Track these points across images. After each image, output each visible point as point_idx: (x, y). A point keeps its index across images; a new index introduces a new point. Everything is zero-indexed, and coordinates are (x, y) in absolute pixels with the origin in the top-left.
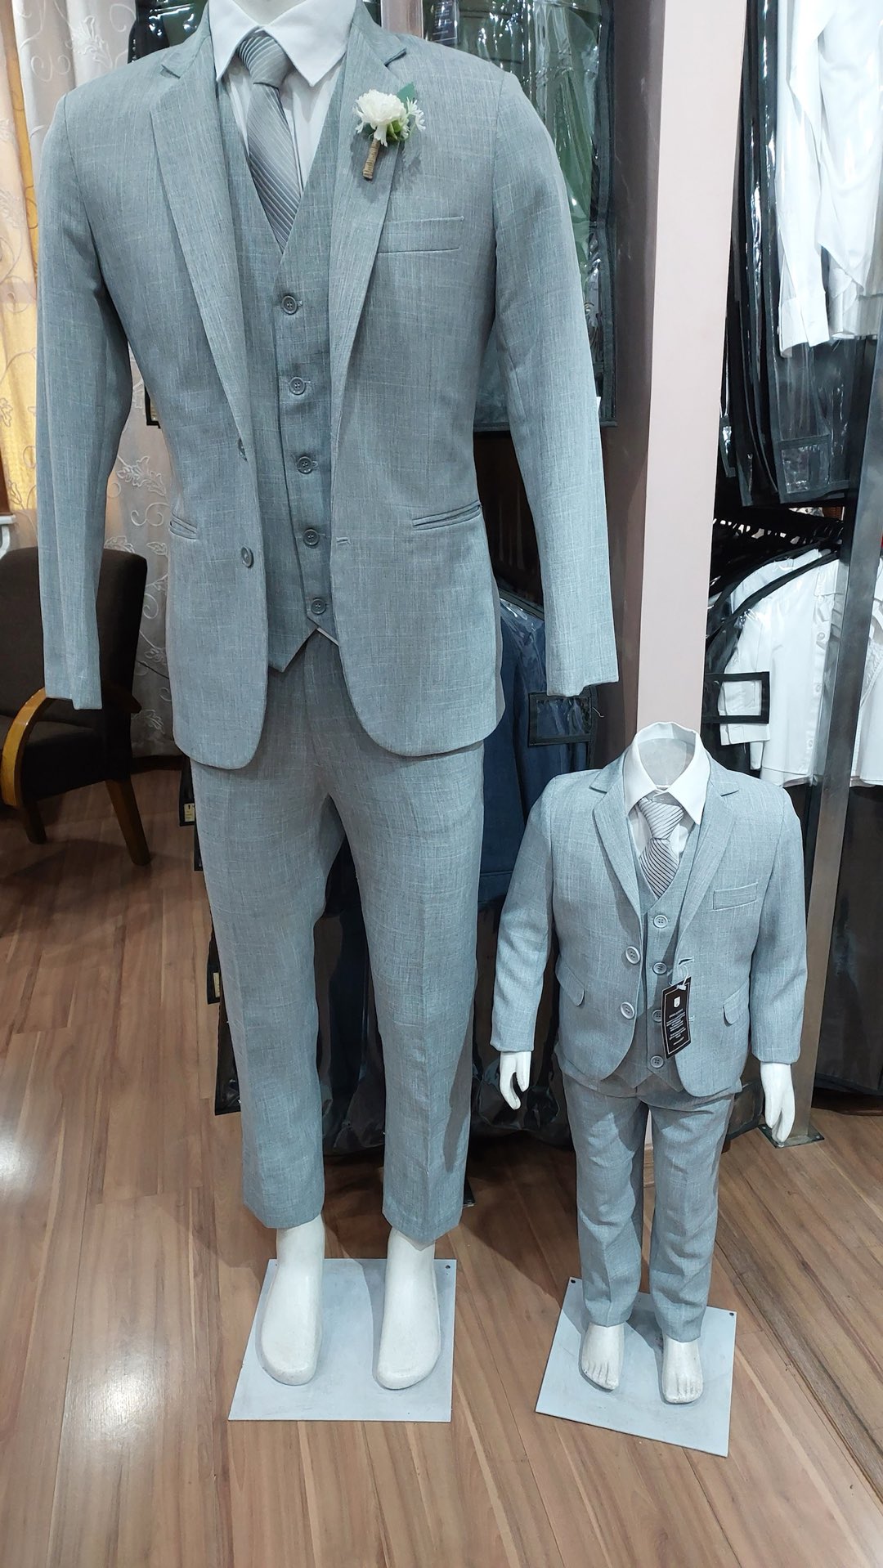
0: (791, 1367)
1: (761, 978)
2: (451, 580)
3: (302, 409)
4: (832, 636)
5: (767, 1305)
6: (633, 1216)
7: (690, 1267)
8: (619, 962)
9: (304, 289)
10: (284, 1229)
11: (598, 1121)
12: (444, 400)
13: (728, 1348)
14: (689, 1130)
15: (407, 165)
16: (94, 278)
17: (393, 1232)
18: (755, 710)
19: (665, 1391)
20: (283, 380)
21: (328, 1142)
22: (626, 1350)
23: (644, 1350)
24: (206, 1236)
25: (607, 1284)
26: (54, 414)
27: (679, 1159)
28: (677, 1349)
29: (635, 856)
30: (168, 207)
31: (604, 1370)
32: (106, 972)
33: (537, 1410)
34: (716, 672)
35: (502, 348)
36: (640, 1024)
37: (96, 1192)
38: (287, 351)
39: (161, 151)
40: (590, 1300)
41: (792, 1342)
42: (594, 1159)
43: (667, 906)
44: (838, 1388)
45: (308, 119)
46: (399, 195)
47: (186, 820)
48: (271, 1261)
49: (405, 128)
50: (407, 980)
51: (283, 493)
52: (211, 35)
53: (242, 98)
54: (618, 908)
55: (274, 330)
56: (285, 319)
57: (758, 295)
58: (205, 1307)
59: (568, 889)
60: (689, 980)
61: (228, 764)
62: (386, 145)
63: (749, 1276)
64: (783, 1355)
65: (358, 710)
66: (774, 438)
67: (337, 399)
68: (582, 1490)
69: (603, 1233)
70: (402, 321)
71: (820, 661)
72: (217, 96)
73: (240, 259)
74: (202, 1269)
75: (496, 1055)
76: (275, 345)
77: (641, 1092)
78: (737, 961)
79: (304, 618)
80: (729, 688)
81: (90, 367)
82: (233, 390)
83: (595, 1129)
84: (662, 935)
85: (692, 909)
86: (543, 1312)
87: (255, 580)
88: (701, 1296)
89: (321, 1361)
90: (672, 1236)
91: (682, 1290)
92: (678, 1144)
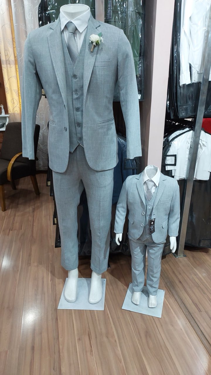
0: (176, 301)
1: (170, 219)
2: (107, 135)
3: (77, 99)
4: (191, 147)
5: (172, 289)
6: (143, 269)
7: (155, 280)
8: (141, 215)
9: (78, 74)
10: (70, 271)
11: (136, 248)
12: (107, 97)
13: (163, 297)
14: (155, 250)
15: (100, 49)
16: (35, 70)
17: (93, 272)
18: (173, 163)
19: (149, 305)
20: (74, 93)
21: (79, 254)
22: (141, 298)
23: (146, 298)
24: (53, 273)
25: (137, 283)
26: (26, 98)
27: (153, 256)
28: (152, 297)
29: (144, 193)
30: (51, 57)
31: (136, 301)
32: (30, 218)
33: (122, 308)
34: (165, 154)
35: (119, 86)
36: (145, 228)
37: (29, 264)
38: (75, 87)
39: (49, 45)
40: (134, 286)
41: (176, 296)
42: (135, 256)
43: (151, 203)
44: (185, 305)
45: (80, 39)
46: (98, 55)
47: (48, 185)
48: (67, 278)
49: (100, 42)
50: (97, 218)
51: (73, 116)
52: (60, 21)
53: (66, 35)
54: (141, 203)
55: (72, 82)
56: (74, 80)
57: (175, 73)
58: (53, 287)
59: (131, 200)
60: (155, 219)
61: (60, 172)
62: (96, 45)
63: (168, 284)
64: (174, 299)
66: (178, 104)
67: (85, 98)
68: (130, 324)
69: (137, 272)
70: (98, 81)
71: (188, 152)
72: (61, 34)
73: (65, 68)
74: (52, 280)
76: (72, 86)
77: (145, 242)
78: (165, 215)
79: (77, 142)
80: (168, 158)
81: (34, 89)
82: (63, 95)
83: (135, 250)
84: (150, 209)
85: (156, 204)
86: (124, 289)
87: (67, 134)
88: (157, 286)
89: (77, 298)
90: (151, 273)
91: (153, 285)
92: (153, 253)
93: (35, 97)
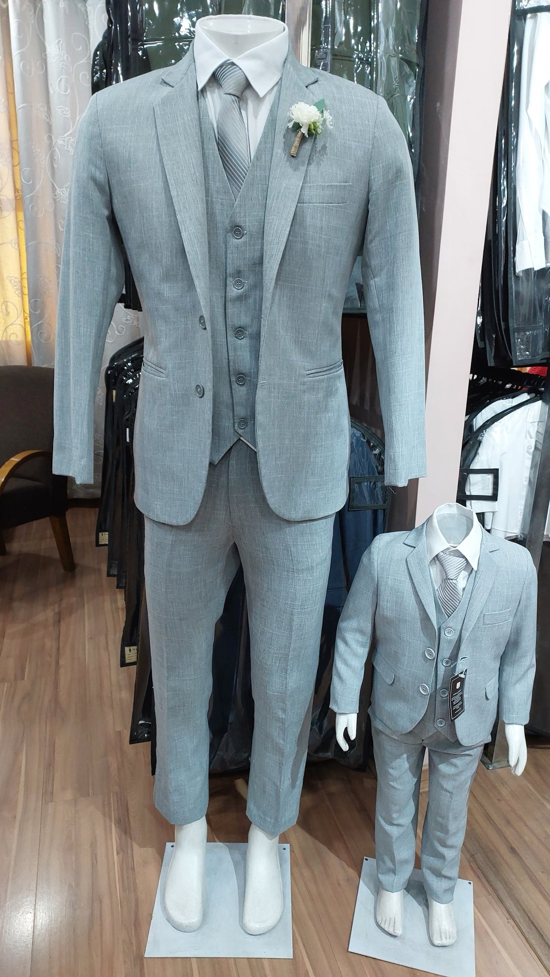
0: (511, 921)
1: (508, 670)
2: (326, 409)
3: (240, 298)
4: (536, 448)
6: (412, 821)
7: (450, 854)
8: (420, 658)
9: (249, 223)
10: (181, 825)
11: (396, 759)
12: (330, 296)
13: (471, 907)
14: (455, 766)
15: (318, 149)
16: (107, 208)
17: (253, 826)
18: (489, 492)
19: (432, 936)
20: (230, 281)
22: (405, 909)
23: (418, 909)
24: (124, 827)
25: (394, 865)
26: (75, 293)
27: (448, 785)
28: (439, 909)
29: (434, 590)
30: (164, 167)
31: (392, 923)
32: (49, 644)
33: (349, 950)
34: (467, 467)
35: (367, 266)
36: (433, 697)
37: (48, 795)
38: (234, 261)
39: (160, 131)
40: (383, 873)
41: (509, 903)
42: (392, 783)
43: (454, 623)
44: (542, 936)
45: (256, 117)
46: (313, 168)
47: (100, 543)
48: (169, 845)
49: (320, 127)
50: (277, 664)
51: (225, 351)
52: (194, 62)
53: (214, 102)
54: (421, 623)
55: (226, 248)
56: (234, 241)
58: (125, 875)
60: (466, 671)
61: (174, 522)
62: (307, 136)
63: (479, 857)
64: (505, 912)
65: (266, 491)
66: (510, 325)
69: (393, 831)
70: (310, 246)
71: (528, 463)
72: (198, 100)
73: (207, 201)
74: (122, 850)
75: (334, 715)
76: (226, 258)
77: (426, 741)
78: (495, 658)
79: (232, 430)
80: (473, 478)
81: (100, 265)
82: (201, 285)
83: (394, 764)
84: (450, 641)
86: (348, 880)
87: (206, 406)
88: (454, 872)
90: (439, 834)
91: (443, 868)
92: (449, 775)
93: (104, 289)
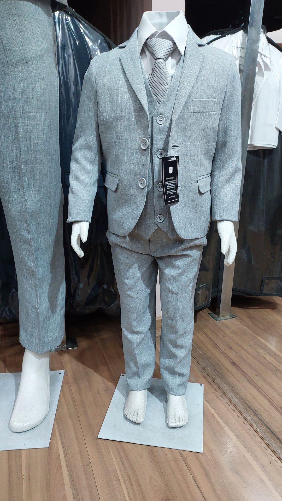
5: (218, 380)
6: (150, 329)
7: (180, 353)
11: (129, 269)
13: (200, 400)
14: (178, 267)
17: (26, 352)
19: (169, 422)
23: (157, 403)
25: (138, 368)
27: (173, 287)
28: (174, 400)
31: (136, 413)
40: (130, 378)
41: (231, 395)
42: (128, 293)
43: (164, 109)
44: (257, 415)
54: (136, 115)
60: (178, 156)
64: (228, 401)
68: (121, 478)
69: (135, 338)
83: (128, 274)
84: (162, 130)
86: (106, 390)
88: (186, 370)
90: (171, 336)
91: (176, 366)
92: (173, 277)
